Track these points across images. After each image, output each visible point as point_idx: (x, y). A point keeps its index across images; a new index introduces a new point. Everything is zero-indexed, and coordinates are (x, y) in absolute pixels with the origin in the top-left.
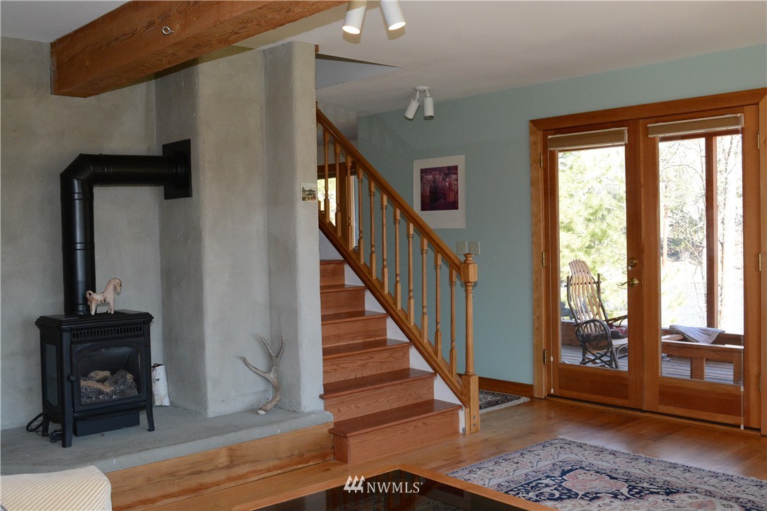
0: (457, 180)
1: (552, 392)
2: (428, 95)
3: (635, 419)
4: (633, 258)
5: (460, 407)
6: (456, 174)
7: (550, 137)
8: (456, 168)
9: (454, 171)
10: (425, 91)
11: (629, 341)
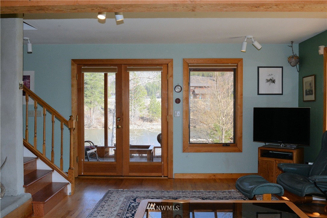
0: (29, 82)
1: (82, 174)
2: (29, 42)
3: (122, 180)
4: (118, 118)
5: (68, 183)
6: (29, 79)
7: (83, 67)
8: (29, 76)
9: (28, 78)
10: (28, 40)
11: (116, 149)
